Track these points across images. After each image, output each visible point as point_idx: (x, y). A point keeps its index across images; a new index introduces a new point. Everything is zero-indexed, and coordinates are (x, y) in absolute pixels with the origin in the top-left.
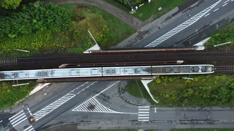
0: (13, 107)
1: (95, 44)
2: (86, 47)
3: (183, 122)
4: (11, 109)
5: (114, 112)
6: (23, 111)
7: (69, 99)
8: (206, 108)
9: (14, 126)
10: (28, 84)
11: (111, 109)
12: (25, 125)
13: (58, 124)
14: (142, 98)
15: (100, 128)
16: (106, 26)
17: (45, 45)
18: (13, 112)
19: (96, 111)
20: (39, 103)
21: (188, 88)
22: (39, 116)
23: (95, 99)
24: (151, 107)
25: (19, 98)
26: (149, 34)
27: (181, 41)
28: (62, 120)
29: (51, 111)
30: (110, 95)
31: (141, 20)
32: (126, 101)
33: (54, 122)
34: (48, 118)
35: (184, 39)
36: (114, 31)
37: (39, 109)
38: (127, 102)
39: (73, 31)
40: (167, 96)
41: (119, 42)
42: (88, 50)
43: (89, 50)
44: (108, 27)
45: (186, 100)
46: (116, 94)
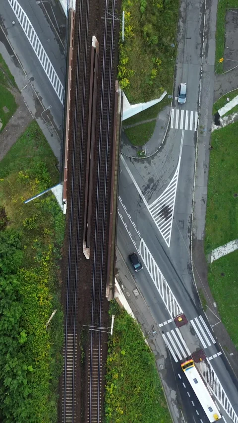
0: (155, 353)
1: (51, 192)
2: (55, 207)
3: (204, 51)
4: (158, 356)
5: (177, 174)
6: (163, 335)
7: (148, 250)
8: (182, 9)
9: (190, 354)
10: (113, 317)
11: (171, 178)
12: (189, 334)
13: (191, 274)
14: (155, 121)
15: (203, 200)
16: (20, 173)
17: (46, 281)
18: (164, 353)
19: (174, 204)
20: (152, 305)
21: (142, 32)
22: (174, 306)
23: (151, 206)
24: (174, 106)
25: (139, 336)
26: (41, 99)
27: (58, 41)
28: (185, 266)
29: (167, 284)
30: (147, 178)
31: (15, 111)
32: (160, 150)
33: (187, 281)
34: (180, 291)
35: (56, 35)
36: (30, 160)
37: (163, 306)
38: (162, 147)
39: (25, 229)
40: (154, 72)
41: (51, 154)
42: (62, 206)
43: (60, 203)
44: (22, 169)
45: (164, 39)
46: (145, 167)
